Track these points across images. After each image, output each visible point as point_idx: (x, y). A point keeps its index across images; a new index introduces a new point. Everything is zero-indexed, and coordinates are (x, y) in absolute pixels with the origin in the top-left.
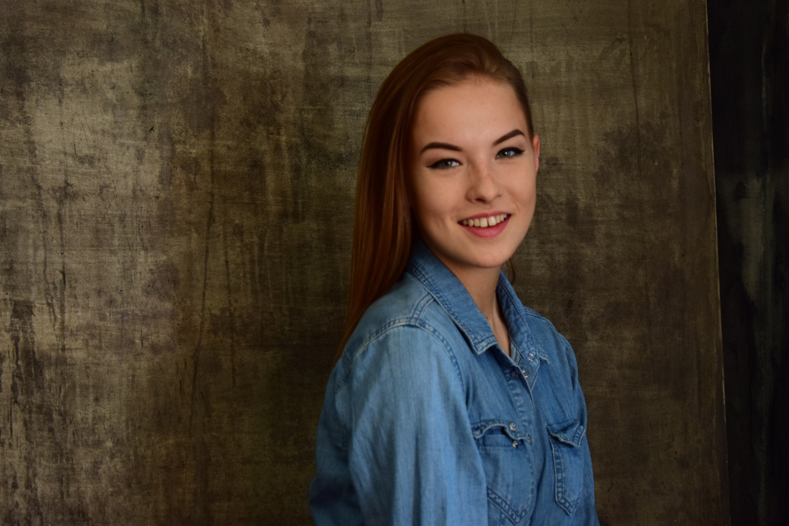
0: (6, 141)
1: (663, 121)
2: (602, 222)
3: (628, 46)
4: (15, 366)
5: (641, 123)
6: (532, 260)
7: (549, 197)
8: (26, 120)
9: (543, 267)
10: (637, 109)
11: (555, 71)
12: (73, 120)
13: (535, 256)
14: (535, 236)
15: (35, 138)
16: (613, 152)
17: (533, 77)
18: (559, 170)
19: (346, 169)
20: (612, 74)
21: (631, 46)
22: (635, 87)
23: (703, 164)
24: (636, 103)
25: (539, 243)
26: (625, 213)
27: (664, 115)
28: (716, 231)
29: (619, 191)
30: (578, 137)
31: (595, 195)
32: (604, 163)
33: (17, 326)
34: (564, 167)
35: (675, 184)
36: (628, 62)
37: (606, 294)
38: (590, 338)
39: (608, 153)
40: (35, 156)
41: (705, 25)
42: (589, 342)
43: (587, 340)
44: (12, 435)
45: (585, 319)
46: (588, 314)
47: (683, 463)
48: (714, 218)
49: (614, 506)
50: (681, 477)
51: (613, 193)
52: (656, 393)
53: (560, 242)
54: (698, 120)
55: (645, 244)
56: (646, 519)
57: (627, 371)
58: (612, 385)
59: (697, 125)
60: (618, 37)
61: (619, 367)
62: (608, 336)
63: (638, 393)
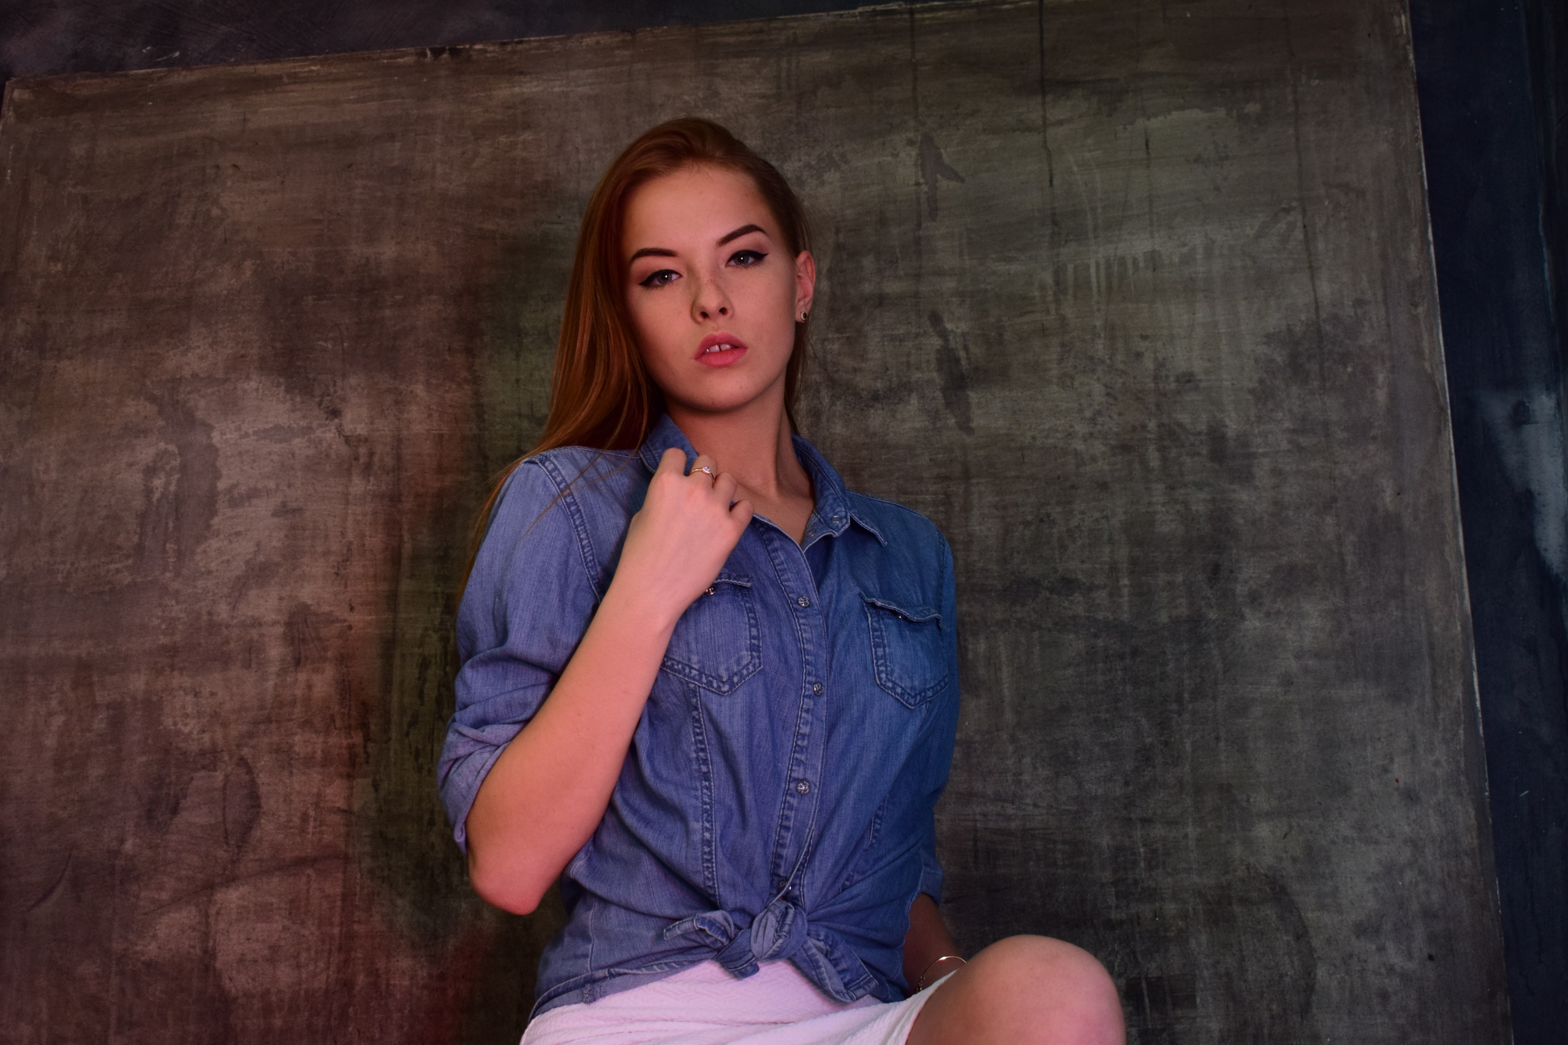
0: (450, 406)
1: (1359, 311)
2: (1264, 455)
3: (1300, 217)
4: (442, 672)
5: (1324, 315)
6: (1155, 512)
7: (1180, 425)
8: (476, 380)
9: (1172, 521)
10: (1316, 298)
11: (1187, 260)
12: (531, 375)
13: (1160, 506)
14: (1160, 480)
15: (485, 400)
16: (1280, 357)
17: (1154, 270)
18: (1197, 388)
19: (883, 409)
20: (1275, 256)
21: (1304, 216)
22: (1313, 271)
23: (1427, 365)
24: (1314, 290)
25: (1166, 488)
26: (1301, 440)
27: (1359, 303)
28: (1453, 457)
29: (1290, 411)
30: (1224, 342)
31: (1253, 419)
32: (1265, 375)
33: (449, 624)
34: (1203, 385)
35: (1381, 396)
36: (1301, 237)
37: (1273, 553)
38: (1248, 616)
39: (1272, 360)
40: (484, 421)
41: (1422, 177)
42: (1247, 622)
43: (1243, 618)
44: (432, 758)
45: (1240, 589)
46: (1246, 582)
47: (1410, 797)
48: (1449, 439)
49: (1294, 860)
50: (1408, 818)
51: (1281, 414)
52: (1360, 692)
53: (1199, 486)
54: (1415, 305)
55: (1334, 481)
56: (1349, 879)
57: (1310, 662)
58: (1287, 681)
59: (1414, 312)
60: (1283, 206)
61: (1298, 657)
62: (1278, 612)
63: (1329, 693)
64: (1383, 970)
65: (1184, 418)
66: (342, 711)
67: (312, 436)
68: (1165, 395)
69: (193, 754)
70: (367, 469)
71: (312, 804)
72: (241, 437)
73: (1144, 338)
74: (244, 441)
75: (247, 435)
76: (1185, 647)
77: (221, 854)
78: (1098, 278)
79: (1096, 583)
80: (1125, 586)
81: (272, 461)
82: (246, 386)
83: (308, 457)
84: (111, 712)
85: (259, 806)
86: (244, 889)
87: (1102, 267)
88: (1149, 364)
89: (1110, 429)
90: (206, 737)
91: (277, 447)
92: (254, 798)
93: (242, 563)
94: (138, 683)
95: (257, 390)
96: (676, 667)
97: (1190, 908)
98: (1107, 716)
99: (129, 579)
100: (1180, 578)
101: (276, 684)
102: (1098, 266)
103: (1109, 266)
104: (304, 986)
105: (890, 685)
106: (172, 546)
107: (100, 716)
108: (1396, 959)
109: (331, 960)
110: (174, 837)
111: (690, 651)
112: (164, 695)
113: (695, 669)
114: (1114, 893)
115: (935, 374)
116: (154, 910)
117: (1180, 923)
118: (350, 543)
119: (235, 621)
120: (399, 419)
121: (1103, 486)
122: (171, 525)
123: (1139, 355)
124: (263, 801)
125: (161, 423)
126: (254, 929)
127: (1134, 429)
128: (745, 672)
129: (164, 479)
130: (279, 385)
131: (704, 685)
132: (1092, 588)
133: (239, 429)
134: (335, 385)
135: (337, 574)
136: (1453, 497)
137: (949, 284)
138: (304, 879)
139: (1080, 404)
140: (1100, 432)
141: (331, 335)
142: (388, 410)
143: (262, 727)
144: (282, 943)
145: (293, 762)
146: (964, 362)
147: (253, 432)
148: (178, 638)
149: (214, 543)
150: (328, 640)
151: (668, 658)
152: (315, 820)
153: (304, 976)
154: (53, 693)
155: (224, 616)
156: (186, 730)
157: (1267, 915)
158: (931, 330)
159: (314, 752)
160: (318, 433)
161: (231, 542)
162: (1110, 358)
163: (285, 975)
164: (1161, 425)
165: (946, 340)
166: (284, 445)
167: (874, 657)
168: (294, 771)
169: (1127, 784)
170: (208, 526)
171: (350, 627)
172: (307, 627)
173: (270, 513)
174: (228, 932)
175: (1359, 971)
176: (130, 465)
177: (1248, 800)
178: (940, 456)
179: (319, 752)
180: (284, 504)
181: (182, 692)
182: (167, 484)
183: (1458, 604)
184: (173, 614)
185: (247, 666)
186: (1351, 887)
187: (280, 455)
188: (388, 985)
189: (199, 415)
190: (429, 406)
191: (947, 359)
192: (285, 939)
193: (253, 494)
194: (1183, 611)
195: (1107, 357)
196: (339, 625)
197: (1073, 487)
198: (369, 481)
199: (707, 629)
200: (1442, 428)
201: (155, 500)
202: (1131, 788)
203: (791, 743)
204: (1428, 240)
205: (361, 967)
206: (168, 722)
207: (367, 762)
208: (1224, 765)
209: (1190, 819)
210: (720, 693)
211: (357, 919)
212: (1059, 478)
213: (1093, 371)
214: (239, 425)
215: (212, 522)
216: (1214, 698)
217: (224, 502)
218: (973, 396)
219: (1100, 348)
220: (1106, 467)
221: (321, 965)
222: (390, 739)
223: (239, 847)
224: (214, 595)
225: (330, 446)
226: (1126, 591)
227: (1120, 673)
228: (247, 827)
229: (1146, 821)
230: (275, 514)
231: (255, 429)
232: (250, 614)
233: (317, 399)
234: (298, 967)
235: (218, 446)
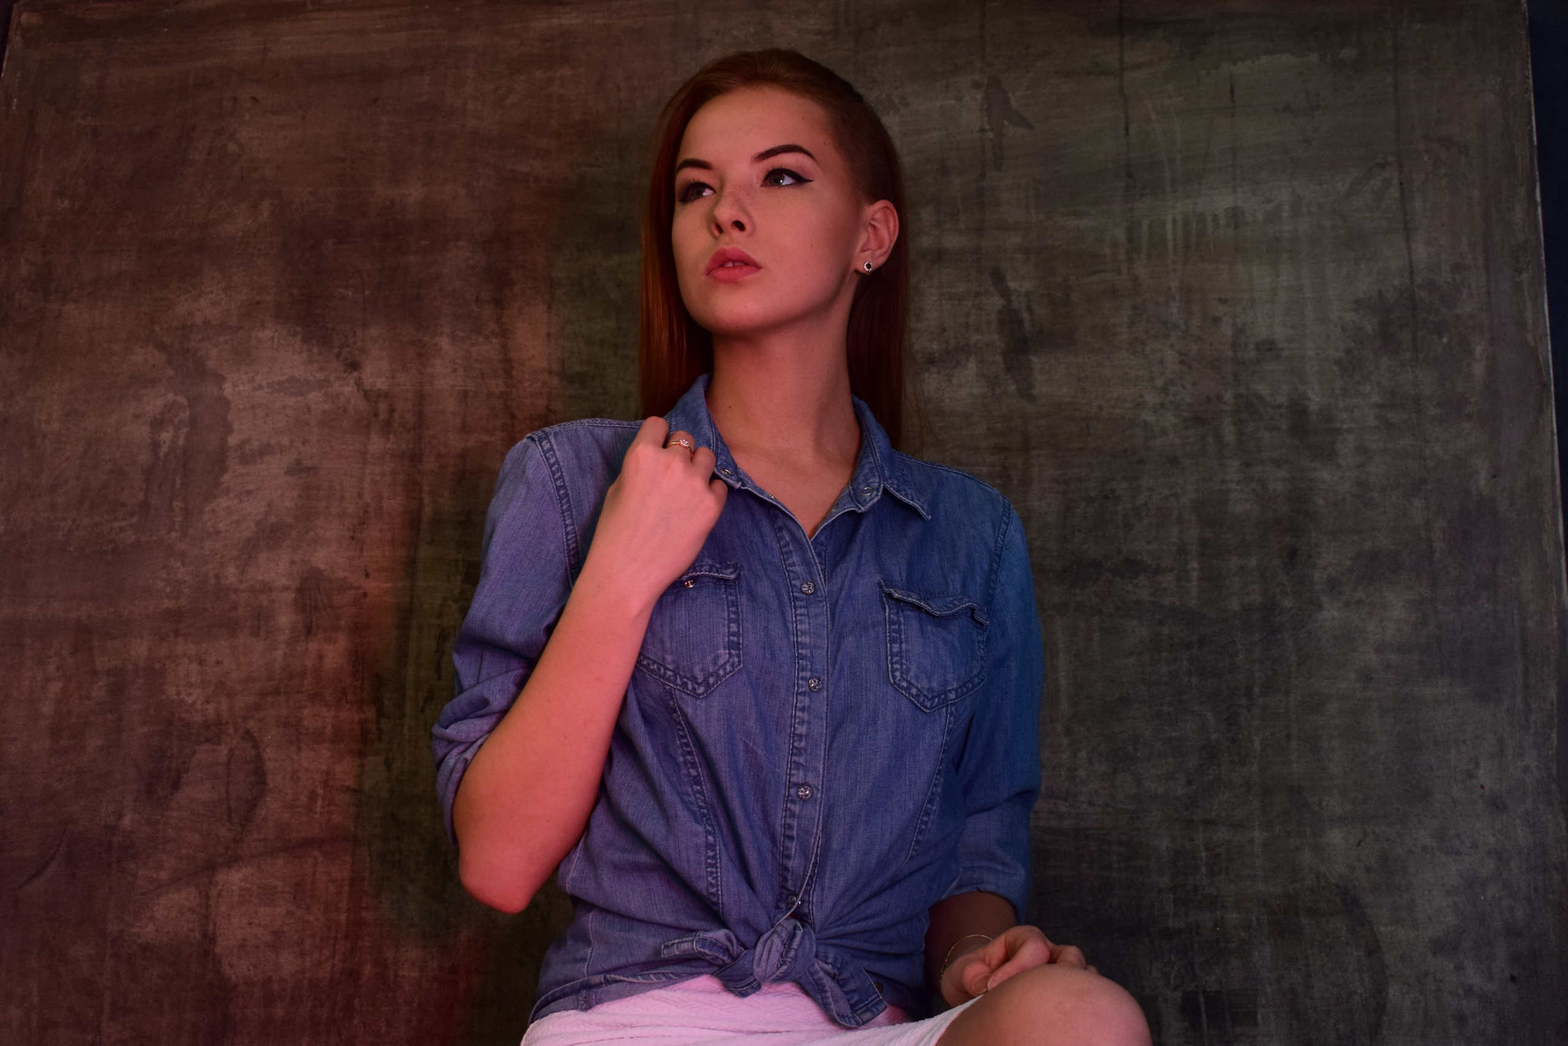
0: (477, 360)
1: (1457, 276)
2: (1349, 431)
3: (1396, 173)
5: (1419, 281)
6: (1229, 491)
7: (1259, 397)
8: (504, 333)
9: (1247, 500)
10: (1411, 262)
11: (1272, 217)
13: (1234, 484)
14: (1235, 455)
15: (513, 355)
16: (1370, 325)
17: (1236, 228)
18: (1278, 357)
19: (939, 373)
20: (1368, 215)
21: (1401, 172)
22: (1408, 231)
23: (1530, 337)
24: (1409, 254)
25: (1242, 465)
26: (1390, 415)
27: (1457, 268)
28: (1556, 438)
29: (1378, 384)
30: (1309, 307)
31: (1338, 391)
32: (1352, 345)
34: (1285, 354)
35: (1479, 369)
36: (1397, 195)
37: (1355, 538)
38: (1326, 605)
39: (1361, 329)
40: (512, 377)
41: (1531, 131)
42: (1325, 612)
43: (1320, 607)
45: (1318, 576)
46: (1325, 568)
47: (1496, 804)
48: (1551, 418)
49: (1368, 870)
50: (1493, 827)
51: (1369, 387)
52: (1445, 691)
53: (1277, 463)
54: (1519, 272)
55: (1425, 461)
56: (1426, 892)
57: (1392, 657)
58: (1366, 677)
59: (1517, 279)
60: (1378, 161)
61: (1379, 650)
62: (1359, 602)
63: (1412, 690)
64: (1460, 991)
65: (1264, 389)
66: (355, 683)
67: (330, 390)
68: (1244, 364)
69: (196, 726)
70: (387, 426)
71: (320, 782)
72: (255, 389)
73: (1223, 301)
74: (258, 393)
75: (260, 387)
76: (1257, 637)
77: (224, 832)
78: (1175, 234)
79: (1163, 565)
80: (1194, 569)
81: (286, 416)
82: (261, 335)
83: (324, 412)
84: (111, 679)
85: (265, 783)
86: (247, 871)
87: (1179, 224)
88: (1227, 330)
89: (1183, 399)
90: (211, 708)
91: (291, 401)
92: (260, 774)
93: (252, 524)
94: (140, 649)
95: (272, 339)
96: (652, 667)
97: (1254, 919)
98: (1171, 709)
99: (133, 538)
100: (1253, 562)
101: (285, 654)
102: (1175, 222)
103: (1186, 221)
104: (308, 975)
105: (905, 684)
106: (179, 504)
107: (100, 683)
108: (1475, 980)
109: (337, 948)
110: (175, 814)
111: (664, 650)
112: (167, 662)
113: (670, 670)
114: (1172, 899)
115: (996, 337)
116: (152, 890)
117: (1242, 934)
118: (367, 505)
119: (244, 586)
120: (421, 373)
121: (1174, 461)
122: (178, 481)
123: (1216, 320)
124: (269, 778)
125: (170, 372)
126: (256, 913)
127: (1209, 400)
128: (721, 672)
129: (172, 432)
130: (295, 334)
131: (678, 687)
132: (1158, 571)
133: (252, 380)
134: (354, 336)
135: (353, 538)
136: (1554, 481)
137: (1014, 239)
138: (311, 861)
139: (1151, 372)
140: (1171, 402)
141: (351, 282)
142: (410, 363)
143: (270, 699)
144: (286, 928)
145: (301, 737)
146: (1027, 324)
147: (267, 384)
148: (183, 602)
149: (224, 502)
150: (341, 608)
151: (644, 656)
152: (324, 799)
153: (308, 964)
154: (50, 658)
155: (232, 579)
156: (190, 700)
157: (1337, 928)
158: (992, 289)
159: (324, 727)
160: (336, 386)
161: (241, 501)
162: (1185, 323)
163: (288, 963)
164: (1237, 397)
165: (1009, 300)
166: (300, 399)
167: (889, 653)
168: (303, 746)
169: (1189, 782)
170: (217, 484)
171: (365, 595)
172: (320, 593)
173: (283, 471)
174: (229, 915)
175: (1434, 992)
176: (137, 417)
177: (1320, 804)
178: (999, 425)
179: (329, 727)
180: (298, 462)
181: (186, 660)
182: (176, 437)
183: (1555, 597)
184: (179, 576)
185: (255, 633)
186: (1429, 901)
187: (295, 410)
188: (396, 976)
189: (211, 364)
190: (454, 360)
191: (1009, 320)
192: (289, 924)
193: (266, 450)
194: (1256, 598)
195: (1181, 322)
196: (353, 592)
197: (1140, 461)
198: (388, 439)
199: (682, 626)
200: (1544, 406)
201: (162, 454)
202: (1194, 787)
203: (787, 746)
204: (1536, 201)
205: (369, 957)
206: (171, 691)
207: (380, 739)
208: (1295, 765)
209: (1257, 823)
210: (696, 696)
211: (365, 905)
212: (1126, 451)
213: (1167, 336)
214: (253, 377)
215: (222, 480)
216: (1287, 693)
217: (234, 458)
218: (1036, 361)
219: (1174, 311)
220: (1177, 441)
221: (327, 952)
222: (404, 715)
223: (242, 825)
224: (222, 557)
225: (348, 401)
226: (1195, 574)
227: (1185, 663)
228: (252, 805)
229: (1207, 823)
230: (289, 472)
231: (269, 381)
232: (260, 578)
233: (336, 351)
234: (302, 954)
235: (230, 398)
